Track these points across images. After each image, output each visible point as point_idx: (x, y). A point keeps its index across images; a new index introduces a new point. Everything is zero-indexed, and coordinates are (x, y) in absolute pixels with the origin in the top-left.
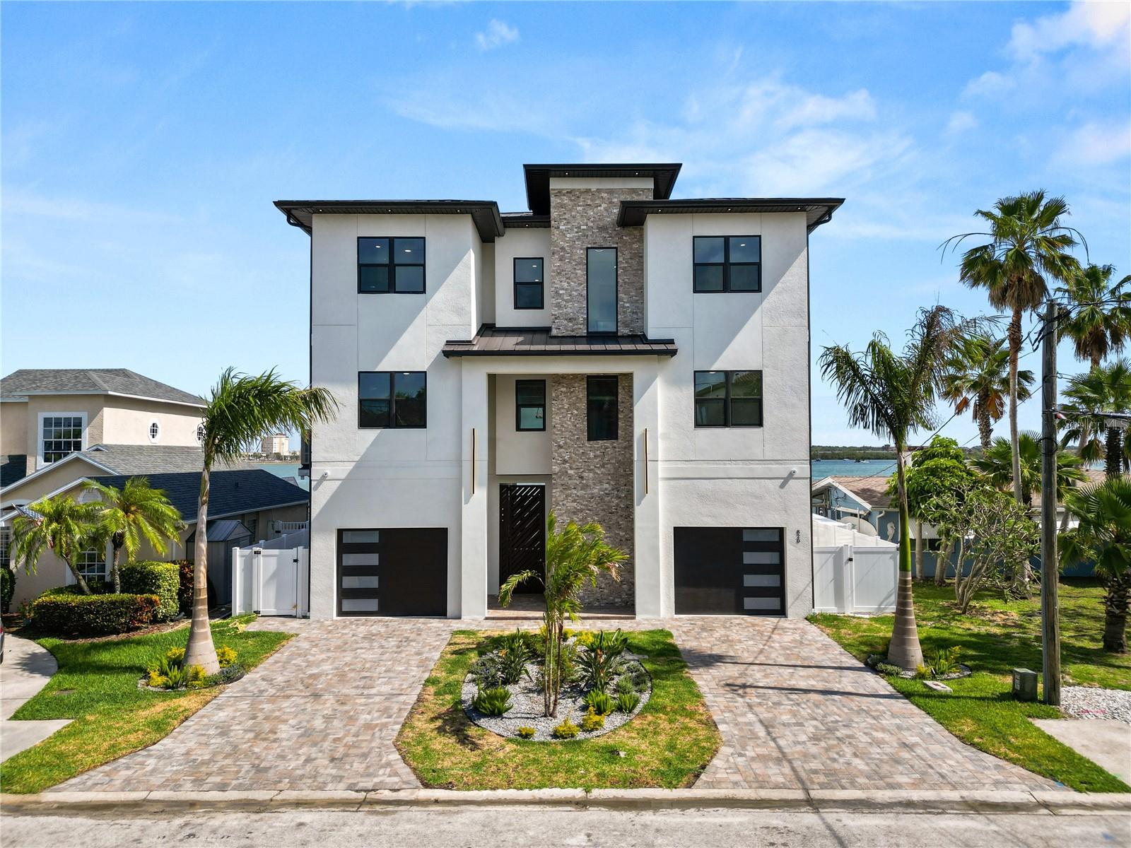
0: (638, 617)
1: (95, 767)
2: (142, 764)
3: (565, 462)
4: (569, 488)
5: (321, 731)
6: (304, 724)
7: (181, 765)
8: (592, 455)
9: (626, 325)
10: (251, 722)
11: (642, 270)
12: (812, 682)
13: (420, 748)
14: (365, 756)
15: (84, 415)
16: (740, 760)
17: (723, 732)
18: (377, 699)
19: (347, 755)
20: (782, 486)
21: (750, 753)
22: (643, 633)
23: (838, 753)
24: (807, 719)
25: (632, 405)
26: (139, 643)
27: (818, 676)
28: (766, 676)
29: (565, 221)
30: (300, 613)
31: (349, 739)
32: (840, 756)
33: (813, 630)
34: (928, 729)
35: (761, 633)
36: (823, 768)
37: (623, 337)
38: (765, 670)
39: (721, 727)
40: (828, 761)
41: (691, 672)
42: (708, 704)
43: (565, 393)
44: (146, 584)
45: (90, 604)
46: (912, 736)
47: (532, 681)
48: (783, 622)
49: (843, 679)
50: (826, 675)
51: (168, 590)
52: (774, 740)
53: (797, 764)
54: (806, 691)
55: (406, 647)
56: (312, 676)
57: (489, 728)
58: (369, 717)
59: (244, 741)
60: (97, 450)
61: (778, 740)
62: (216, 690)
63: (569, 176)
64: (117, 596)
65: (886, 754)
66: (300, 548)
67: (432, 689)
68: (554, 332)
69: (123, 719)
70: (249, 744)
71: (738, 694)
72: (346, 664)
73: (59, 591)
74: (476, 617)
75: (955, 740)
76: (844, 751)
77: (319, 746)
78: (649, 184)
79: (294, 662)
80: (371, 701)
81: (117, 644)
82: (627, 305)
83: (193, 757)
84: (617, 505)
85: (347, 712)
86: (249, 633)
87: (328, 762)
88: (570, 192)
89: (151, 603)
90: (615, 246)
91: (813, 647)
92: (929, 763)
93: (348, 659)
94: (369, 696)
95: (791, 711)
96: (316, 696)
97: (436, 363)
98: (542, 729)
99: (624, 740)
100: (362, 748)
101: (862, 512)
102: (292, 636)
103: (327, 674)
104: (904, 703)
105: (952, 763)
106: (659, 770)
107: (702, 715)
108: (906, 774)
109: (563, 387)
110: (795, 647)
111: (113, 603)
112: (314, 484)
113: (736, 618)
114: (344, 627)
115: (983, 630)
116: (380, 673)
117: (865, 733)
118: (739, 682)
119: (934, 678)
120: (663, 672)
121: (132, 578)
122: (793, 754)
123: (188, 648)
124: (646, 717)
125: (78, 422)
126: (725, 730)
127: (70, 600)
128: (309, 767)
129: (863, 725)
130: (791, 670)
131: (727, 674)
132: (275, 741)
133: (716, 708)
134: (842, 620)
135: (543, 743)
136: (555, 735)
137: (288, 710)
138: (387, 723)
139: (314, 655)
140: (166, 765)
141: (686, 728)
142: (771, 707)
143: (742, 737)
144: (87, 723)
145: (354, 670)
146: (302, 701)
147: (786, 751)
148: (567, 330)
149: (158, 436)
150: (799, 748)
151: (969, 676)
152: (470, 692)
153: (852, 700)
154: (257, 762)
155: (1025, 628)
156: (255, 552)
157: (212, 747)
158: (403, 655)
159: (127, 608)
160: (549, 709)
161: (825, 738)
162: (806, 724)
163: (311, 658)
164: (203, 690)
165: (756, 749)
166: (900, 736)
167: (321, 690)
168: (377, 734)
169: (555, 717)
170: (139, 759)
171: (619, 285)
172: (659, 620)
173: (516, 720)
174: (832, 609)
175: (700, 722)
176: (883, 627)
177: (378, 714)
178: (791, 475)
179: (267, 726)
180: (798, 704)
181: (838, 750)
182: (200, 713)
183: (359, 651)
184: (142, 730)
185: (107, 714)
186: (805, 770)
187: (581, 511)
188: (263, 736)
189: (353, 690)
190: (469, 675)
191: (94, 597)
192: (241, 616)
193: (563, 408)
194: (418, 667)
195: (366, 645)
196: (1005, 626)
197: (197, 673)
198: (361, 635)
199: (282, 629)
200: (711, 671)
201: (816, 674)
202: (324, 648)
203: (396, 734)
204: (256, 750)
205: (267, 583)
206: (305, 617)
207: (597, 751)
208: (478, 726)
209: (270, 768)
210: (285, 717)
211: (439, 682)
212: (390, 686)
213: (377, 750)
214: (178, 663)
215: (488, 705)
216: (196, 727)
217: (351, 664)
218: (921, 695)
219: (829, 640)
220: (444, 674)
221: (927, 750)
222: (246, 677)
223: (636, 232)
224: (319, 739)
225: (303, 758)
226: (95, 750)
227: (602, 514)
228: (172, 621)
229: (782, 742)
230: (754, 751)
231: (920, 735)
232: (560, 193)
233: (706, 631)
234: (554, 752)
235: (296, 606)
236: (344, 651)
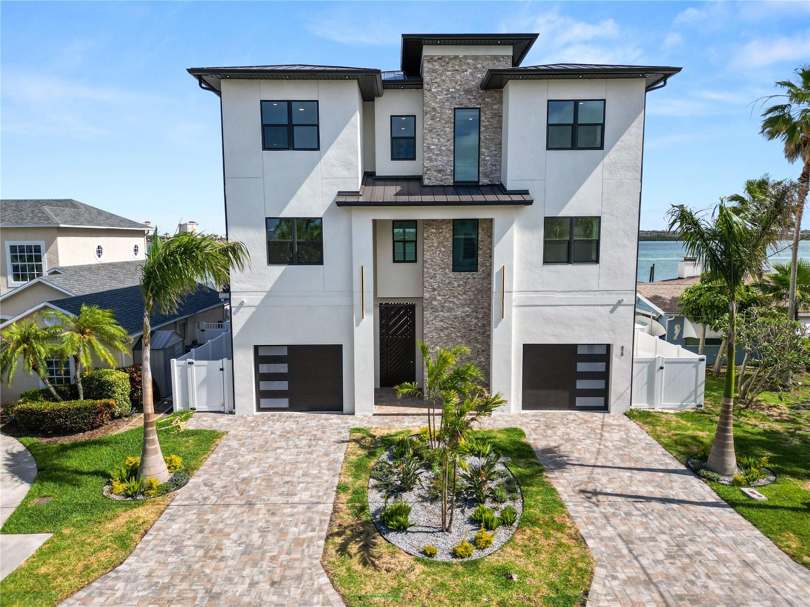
0: (495, 414)
1: (72, 593)
2: (112, 588)
3: (434, 290)
5: (259, 548)
6: (244, 539)
7: (145, 590)
8: (456, 284)
9: (486, 176)
10: (200, 536)
11: (501, 128)
12: (651, 488)
13: (344, 568)
14: (299, 578)
15: (42, 243)
16: (615, 583)
17: (593, 549)
18: (301, 508)
19: (283, 578)
20: (612, 311)
21: (622, 576)
22: (500, 431)
23: (693, 574)
24: (658, 533)
25: (491, 243)
26: (100, 443)
27: (653, 481)
28: (611, 481)
29: (436, 85)
30: (227, 410)
31: (284, 557)
32: (696, 577)
33: (633, 425)
34: (760, 544)
35: (593, 430)
36: (685, 592)
37: (483, 186)
38: (607, 474)
39: (590, 543)
40: (689, 585)
41: (549, 475)
42: (572, 514)
43: (434, 233)
44: (103, 390)
45: (59, 410)
46: (749, 552)
47: (423, 488)
48: (609, 418)
49: (673, 484)
50: (658, 479)
51: (121, 394)
52: (636, 558)
53: (663, 588)
54: (648, 499)
55: (315, 446)
56: (244, 480)
57: (398, 545)
58: (296, 530)
59: (196, 559)
60: (55, 273)
61: (640, 558)
62: (167, 499)
63: (440, 44)
64: (81, 402)
65: (734, 575)
66: (225, 360)
67: (344, 497)
68: (426, 182)
69: (93, 532)
70: (201, 563)
71: (594, 503)
72: (270, 466)
73: (33, 397)
74: (367, 413)
75: (787, 557)
76: (698, 571)
77: (259, 565)
78: (508, 51)
79: (228, 463)
80: (296, 510)
81: (84, 444)
82: (488, 158)
83: (155, 580)
84: (476, 324)
85: (278, 524)
86: (189, 431)
87: (268, 587)
88: (441, 59)
89: (109, 406)
90: (479, 106)
91: (639, 447)
92: (774, 586)
93: (271, 460)
94: (293, 505)
95: (642, 523)
96: (250, 504)
97: (329, 211)
98: (443, 545)
99: (513, 559)
100: (295, 568)
102: (223, 434)
103: (256, 478)
104: (731, 513)
105: (793, 586)
106: (551, 598)
107: (570, 528)
108: (759, 601)
109: (433, 228)
110: (625, 447)
111: (79, 409)
112: (233, 310)
113: (570, 414)
114: (264, 424)
115: (766, 426)
116: (299, 478)
117: (709, 549)
118: (590, 487)
119: (748, 485)
120: (528, 476)
121: (92, 384)
122: (656, 575)
123: (142, 461)
124: (525, 531)
125: (38, 249)
126: (593, 546)
127: (43, 406)
128: (253, 593)
129: (705, 539)
130: (628, 474)
131: (579, 478)
132: (222, 559)
133: (579, 520)
134: (654, 416)
135: (447, 564)
136: (454, 554)
137: (229, 522)
138: (312, 538)
139: (243, 456)
140: (132, 590)
141: (560, 545)
142: (625, 519)
143: (609, 555)
144: (63, 537)
145: (277, 473)
146: (239, 511)
147: (650, 571)
148: (437, 181)
149: (103, 256)
150: (660, 568)
151: (775, 482)
152: (376, 500)
153: (688, 509)
154: (209, 586)
155: (798, 423)
156: (189, 363)
157: (170, 567)
158: (315, 456)
159: (90, 412)
160: (445, 525)
161: (678, 556)
162: (658, 538)
163: (242, 460)
164: (157, 499)
165: (625, 570)
166: (738, 552)
167: (255, 497)
168: (306, 551)
169: (450, 532)
170: (110, 583)
171: (481, 140)
172: (510, 417)
173: (418, 534)
174: (643, 406)
175: (571, 537)
176: (689, 424)
177: (304, 525)
178: (620, 303)
179: (213, 542)
180: (646, 515)
181: (692, 570)
182: (157, 524)
183: (278, 451)
184: (109, 547)
185: (78, 526)
186: (672, 596)
187: (447, 328)
188: (211, 553)
189: (279, 498)
190: (371, 480)
191: (63, 404)
192: (182, 413)
193: (433, 246)
194: (328, 470)
195: (283, 444)
196: (782, 421)
197: (151, 484)
198: (278, 433)
199: (215, 427)
200: (565, 474)
201: (650, 478)
202: (251, 447)
203: (321, 551)
204: (208, 571)
205: (200, 386)
206: (231, 413)
207: (492, 573)
208: (389, 542)
209: (220, 594)
210: (227, 530)
211: (348, 488)
212: (309, 493)
213: (309, 571)
214: (135, 472)
215: (395, 523)
216: (154, 542)
217: (274, 467)
218: (743, 505)
219: (650, 438)
220: (351, 479)
221: (766, 569)
222: (192, 481)
223: (496, 95)
224: (259, 558)
225: (247, 581)
226: (72, 572)
227: (463, 331)
228: (126, 416)
229: (644, 562)
230: (624, 572)
231: (754, 550)
232: (431, 59)
233: (550, 429)
234: (456, 575)
235: (224, 405)
236: (267, 451)
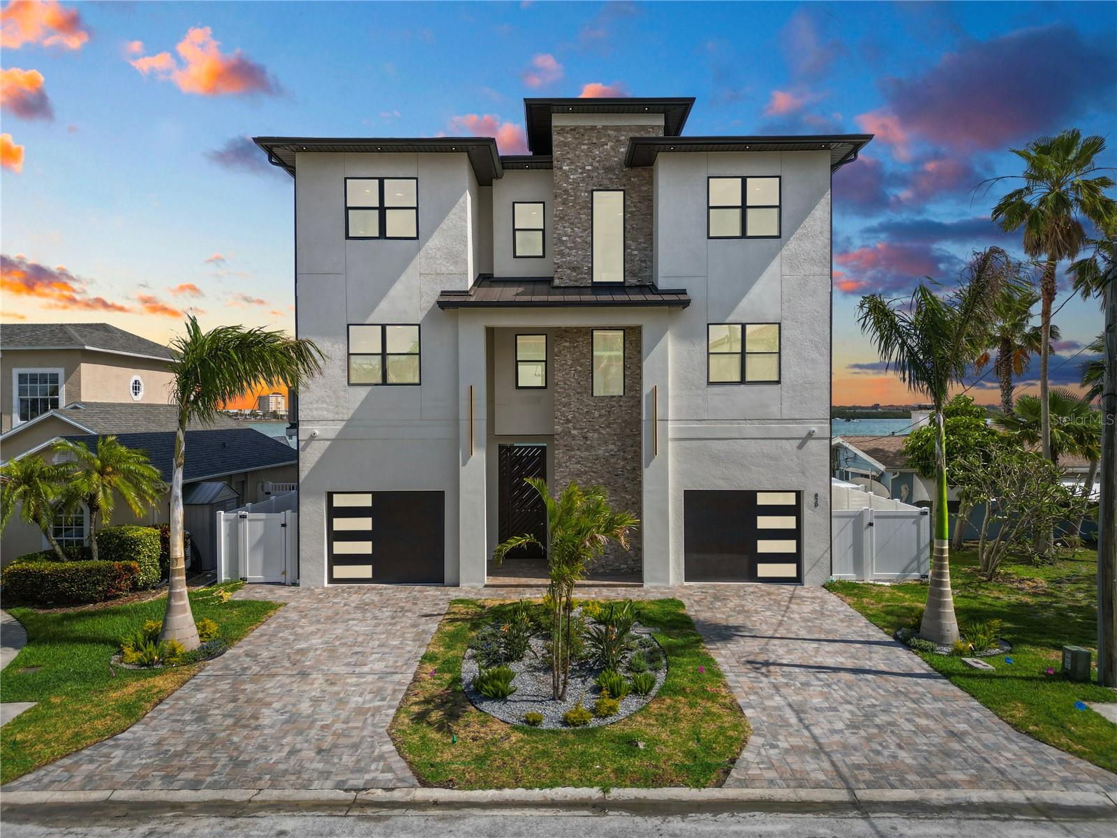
0: (646, 585)
1: (54, 760)
2: (108, 756)
3: (568, 421)
4: (572, 450)
5: (308, 717)
6: (290, 708)
7: (150, 757)
8: (597, 414)
9: (634, 275)
10: (231, 706)
11: (651, 214)
12: (841, 659)
13: (416, 737)
14: (355, 746)
15: (60, 372)
16: (773, 752)
17: (750, 718)
18: (370, 678)
19: (335, 746)
20: (800, 447)
21: (783, 744)
22: (652, 602)
23: (880, 744)
24: (841, 703)
25: (640, 361)
26: (116, 613)
27: (846, 652)
28: (789, 652)
29: (568, 161)
30: (289, 580)
31: (339, 726)
32: (884, 747)
33: (833, 599)
34: (975, 715)
35: (778, 603)
36: (866, 762)
37: (630, 287)
38: (787, 645)
39: (748, 713)
40: (872, 755)
41: (708, 647)
42: (730, 684)
43: (568, 348)
44: (125, 550)
45: (64, 572)
46: (959, 723)
47: (537, 657)
48: (800, 591)
49: (873, 655)
50: (854, 650)
51: (149, 556)
52: (807, 728)
53: (837, 757)
54: (836, 670)
55: (401, 617)
56: (302, 652)
57: (493, 714)
58: (360, 700)
59: (223, 728)
60: (75, 408)
61: (812, 728)
62: (196, 667)
63: (573, 112)
64: (95, 562)
65: (933, 745)
66: (288, 512)
67: (429, 667)
68: (557, 282)
69: (91, 701)
70: (228, 732)
71: (762, 673)
72: (337, 637)
73: (32, 558)
74: (476, 584)
75: (1008, 727)
76: (887, 741)
77: (305, 734)
78: (660, 121)
79: (281, 635)
80: (362, 680)
81: (91, 615)
82: (636, 252)
83: (166, 748)
84: (624, 467)
85: (337, 693)
86: (234, 602)
87: (314, 755)
88: (574, 130)
89: (130, 570)
90: (623, 188)
91: (835, 619)
92: (984, 755)
93: (339, 632)
94: (361, 675)
95: (822, 693)
96: (304, 675)
97: (430, 315)
98: (551, 714)
99: (642, 728)
100: (353, 737)
101: (874, 473)
102: (280, 605)
103: (316, 649)
104: (945, 684)
105: (1009, 755)
106: (684, 766)
107: (725, 697)
108: (959, 769)
109: (566, 341)
110: (816, 619)
111: (89, 571)
112: (302, 444)
113: (749, 586)
114: (336, 596)
115: (1013, 599)
116: (373, 648)
117: (907, 720)
118: (761, 658)
119: (972, 653)
120: (678, 647)
121: (111, 543)
122: (830, 744)
123: (165, 621)
124: (664, 700)
125: (54, 379)
126: (752, 715)
127: (42, 567)
128: (292, 761)
129: (903, 710)
130: (815, 645)
131: (747, 649)
132: (256, 728)
133: (740, 689)
134: (862, 588)
135: (553, 732)
136: (565, 722)
137: (272, 691)
138: (380, 707)
139: (302, 627)
140: (134, 758)
141: (708, 713)
142: (799, 689)
143: (772, 724)
144: (51, 706)
145: (345, 644)
146: (288, 681)
147: (822, 741)
148: (571, 280)
149: (141, 394)
150: (836, 738)
151: (1011, 652)
152: (470, 670)
153: (887, 680)
154: (235, 754)
155: (1056, 597)
156: (241, 517)
157: (186, 736)
158: (399, 627)
159: (104, 576)
160: (558, 692)
161: (864, 726)
162: (841, 709)
163: (300, 631)
164: (181, 668)
165: (789, 739)
166: (945, 723)
167: (310, 667)
168: (369, 721)
169: (564, 701)
170: (105, 750)
171: (627, 230)
172: (668, 588)
173: (521, 703)
174: (850, 576)
175: (724, 706)
176: (907, 596)
177: (372, 695)
178: (810, 435)
179: (249, 711)
180: (829, 686)
181: (880, 740)
182: (177, 694)
183: (351, 622)
184: (111, 715)
185: (74, 695)
186: (847, 765)
187: (585, 473)
188: (243, 722)
189: (343, 668)
190: (469, 650)
191: (69, 564)
192: (227, 583)
193: (566, 364)
194: (414, 640)
195: (359, 615)
196: (1035, 595)
197: (174, 650)
198: (353, 605)
199: (270, 598)
200: (729, 646)
201: (843, 649)
202: (314, 619)
203: (390, 719)
204: (235, 739)
205: (253, 549)
206: (295, 584)
207: (613, 741)
208: (481, 711)
209: (249, 761)
210: (268, 699)
211: (437, 659)
212: (384, 664)
213: (369, 740)
214: (155, 637)
215: (491, 687)
216: (171, 711)
217: (341, 638)
218: (961, 675)
219: (851, 610)
220: (442, 649)
221: (978, 739)
222: (230, 652)
223: (645, 174)
224: (306, 726)
225: (287, 749)
226: (57, 740)
227: (607, 476)
228: (154, 588)
229: (817, 731)
230: (787, 741)
231: (967, 722)
232: (563, 130)
233: (719, 601)
234: (564, 743)
235: (284, 573)
236: (335, 622)
